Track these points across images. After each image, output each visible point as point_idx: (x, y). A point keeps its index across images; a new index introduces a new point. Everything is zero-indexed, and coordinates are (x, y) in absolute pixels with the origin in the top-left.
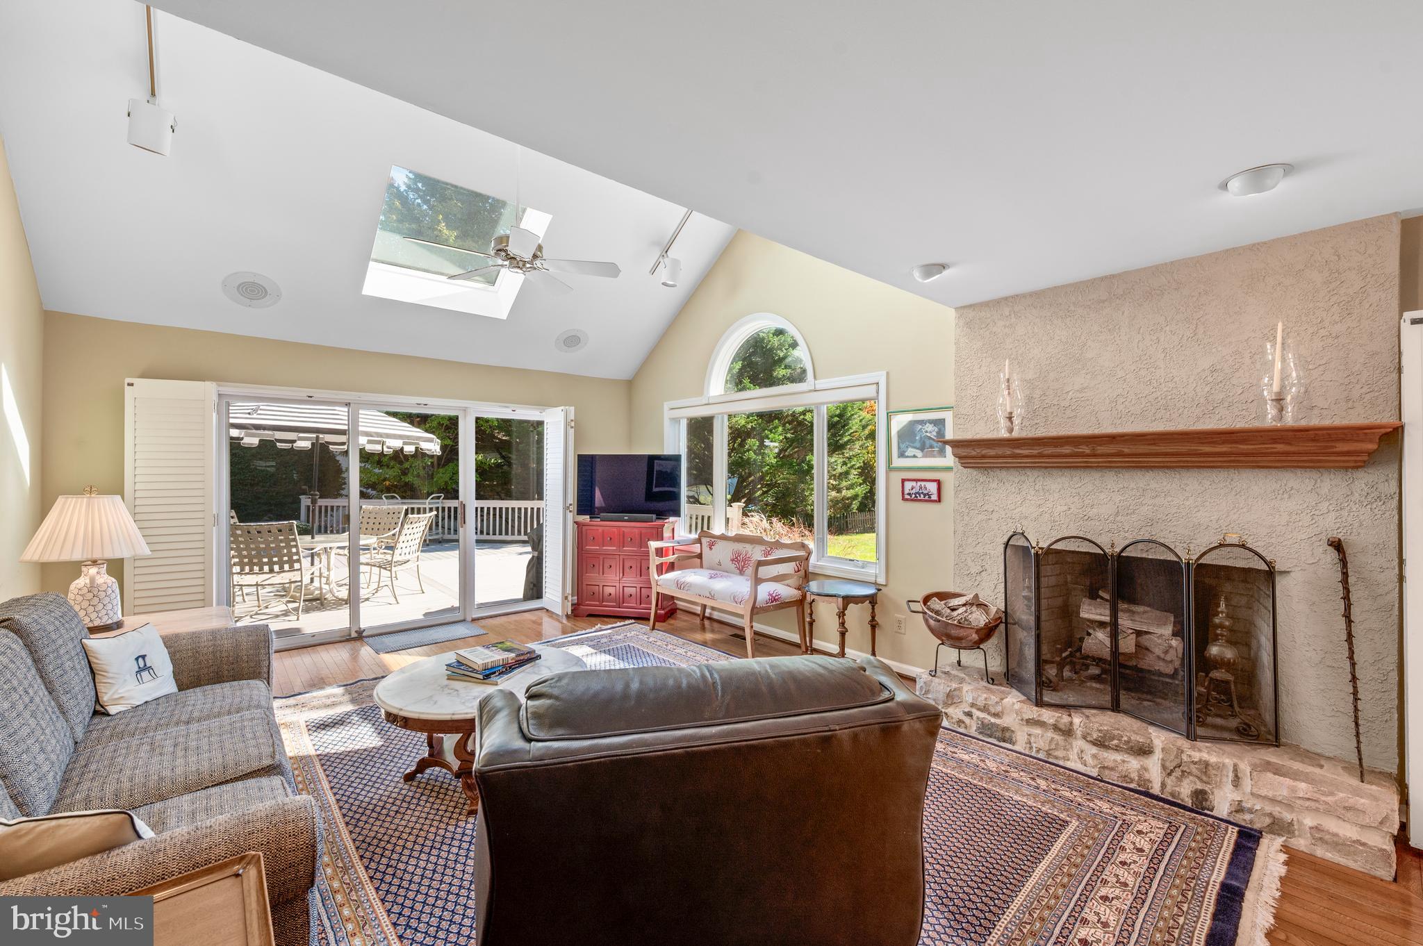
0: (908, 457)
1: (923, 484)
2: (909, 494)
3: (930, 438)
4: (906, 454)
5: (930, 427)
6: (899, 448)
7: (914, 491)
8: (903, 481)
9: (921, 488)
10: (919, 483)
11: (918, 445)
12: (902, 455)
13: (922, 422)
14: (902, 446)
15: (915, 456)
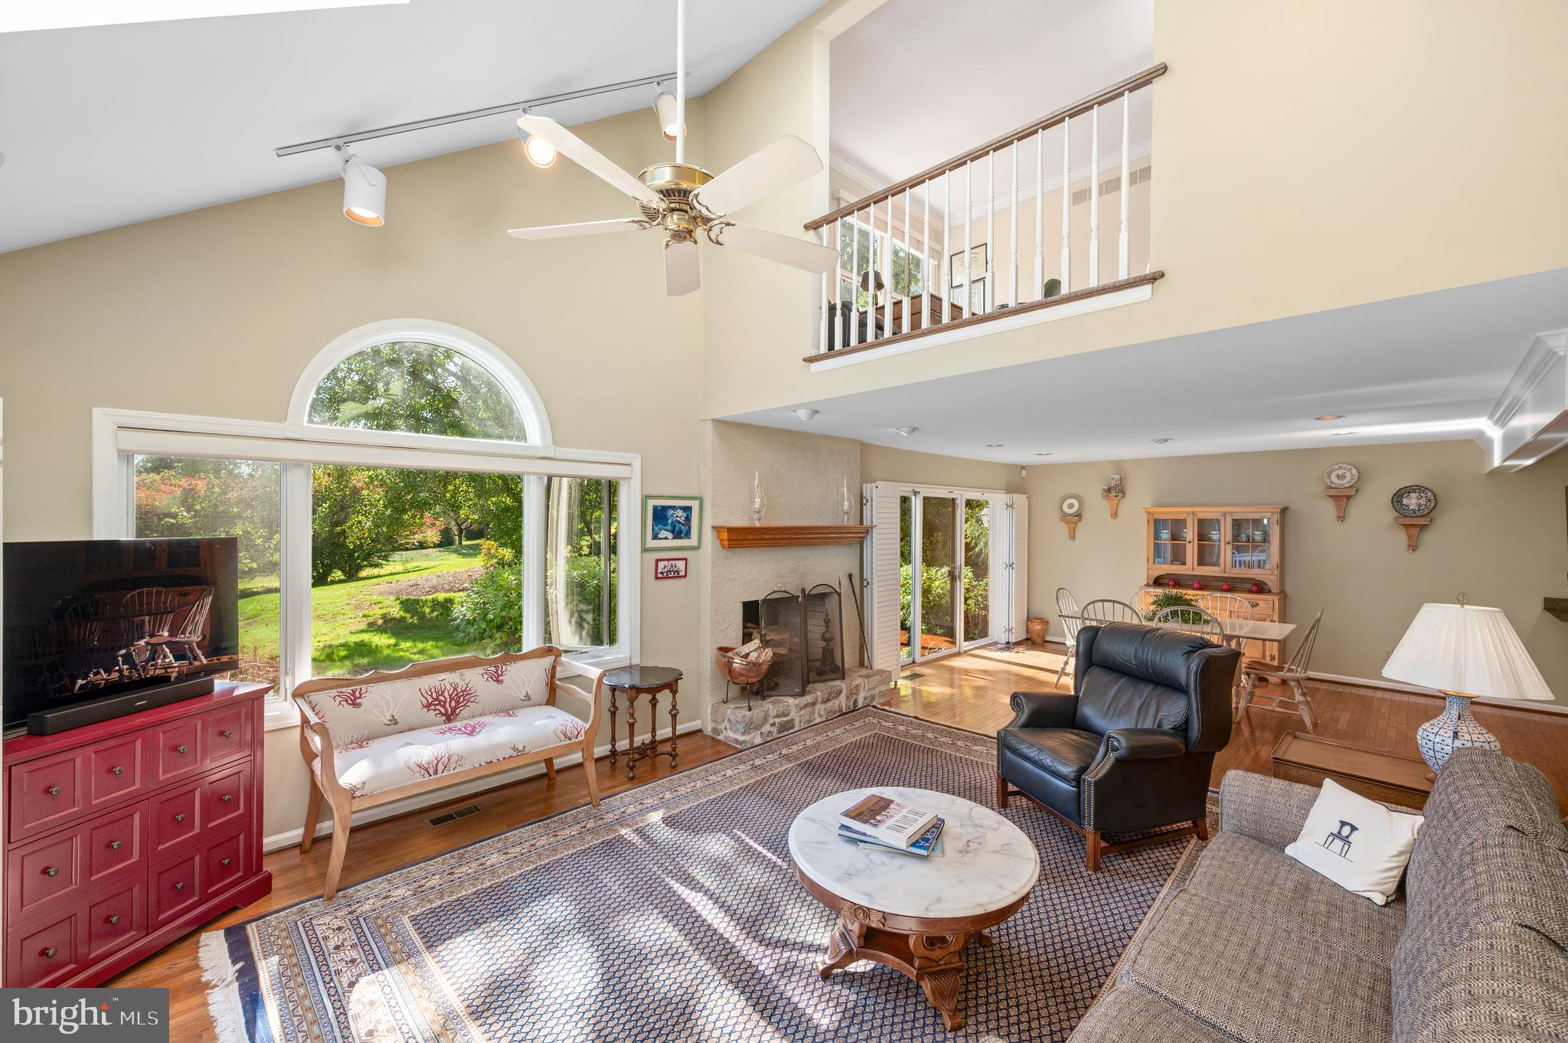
0: (660, 539)
1: (673, 562)
2: (662, 573)
3: (679, 522)
4: (659, 536)
5: (680, 513)
6: (653, 530)
7: (666, 570)
8: (657, 561)
9: (672, 566)
10: (671, 562)
11: (669, 527)
12: (655, 537)
13: (674, 508)
14: (656, 529)
15: (666, 538)
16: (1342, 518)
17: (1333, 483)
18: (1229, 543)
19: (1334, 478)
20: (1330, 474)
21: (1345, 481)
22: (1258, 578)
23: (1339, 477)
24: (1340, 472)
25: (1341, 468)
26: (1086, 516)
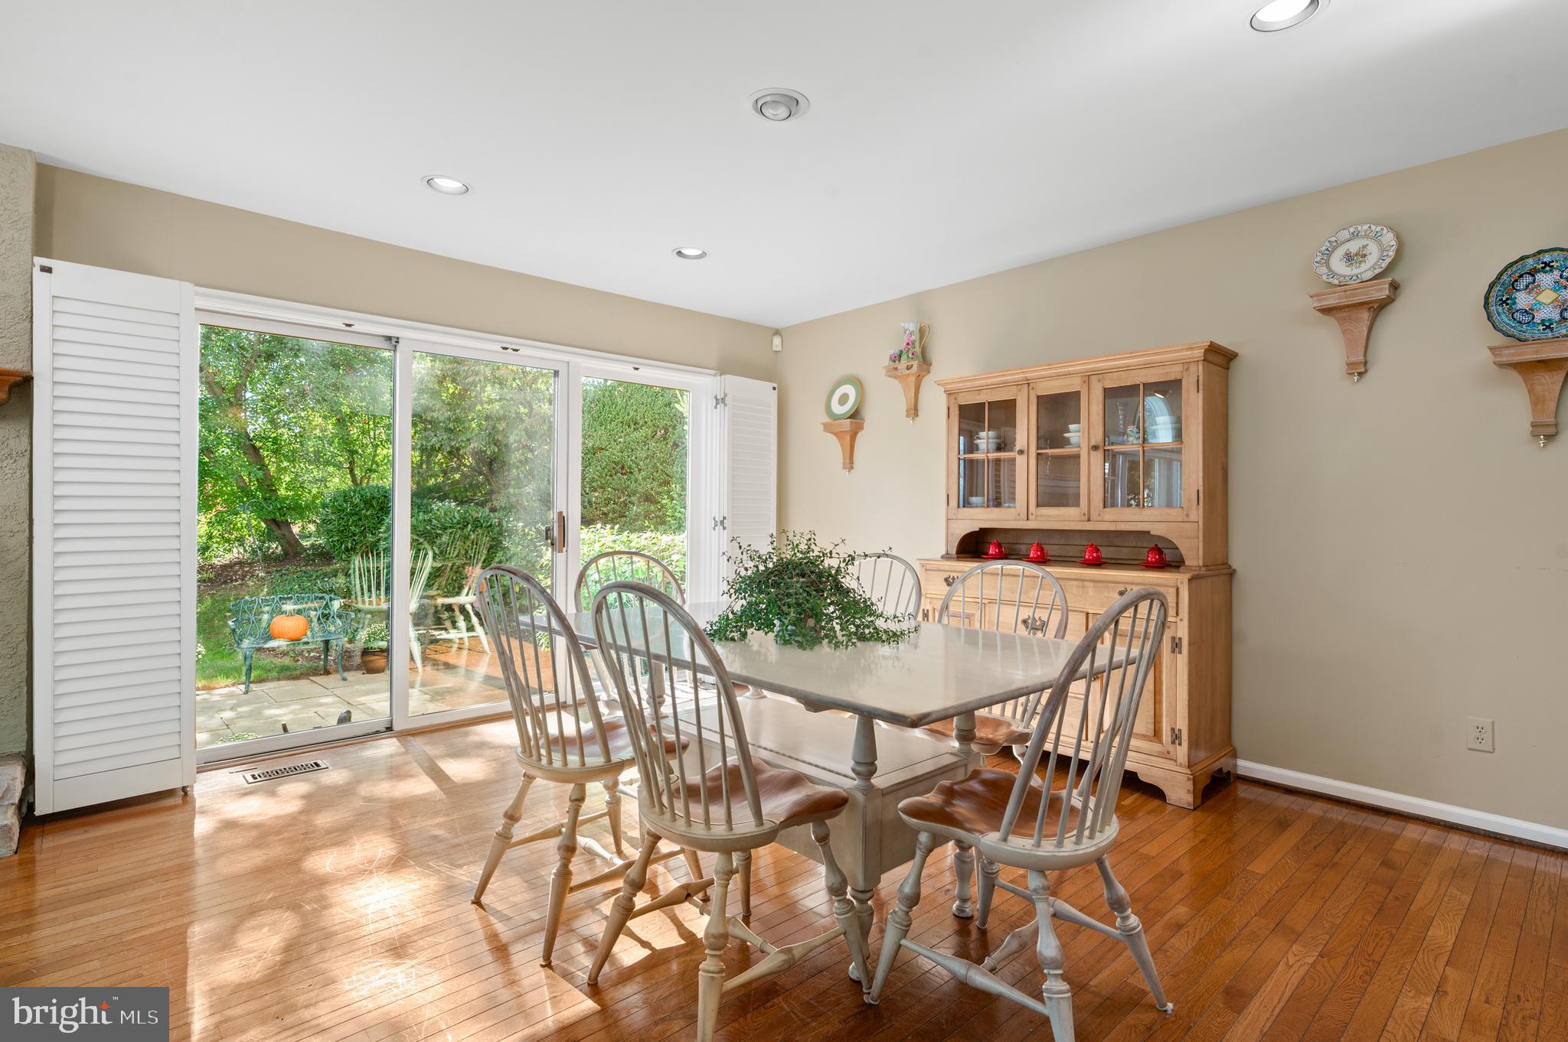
16: (1359, 369)
17: (1334, 274)
18: (1095, 448)
19: (1338, 265)
20: (1329, 253)
21: (1364, 267)
22: (1157, 530)
23: (1349, 258)
24: (1354, 247)
25: (1355, 236)
26: (870, 416)
